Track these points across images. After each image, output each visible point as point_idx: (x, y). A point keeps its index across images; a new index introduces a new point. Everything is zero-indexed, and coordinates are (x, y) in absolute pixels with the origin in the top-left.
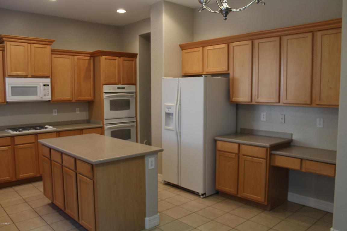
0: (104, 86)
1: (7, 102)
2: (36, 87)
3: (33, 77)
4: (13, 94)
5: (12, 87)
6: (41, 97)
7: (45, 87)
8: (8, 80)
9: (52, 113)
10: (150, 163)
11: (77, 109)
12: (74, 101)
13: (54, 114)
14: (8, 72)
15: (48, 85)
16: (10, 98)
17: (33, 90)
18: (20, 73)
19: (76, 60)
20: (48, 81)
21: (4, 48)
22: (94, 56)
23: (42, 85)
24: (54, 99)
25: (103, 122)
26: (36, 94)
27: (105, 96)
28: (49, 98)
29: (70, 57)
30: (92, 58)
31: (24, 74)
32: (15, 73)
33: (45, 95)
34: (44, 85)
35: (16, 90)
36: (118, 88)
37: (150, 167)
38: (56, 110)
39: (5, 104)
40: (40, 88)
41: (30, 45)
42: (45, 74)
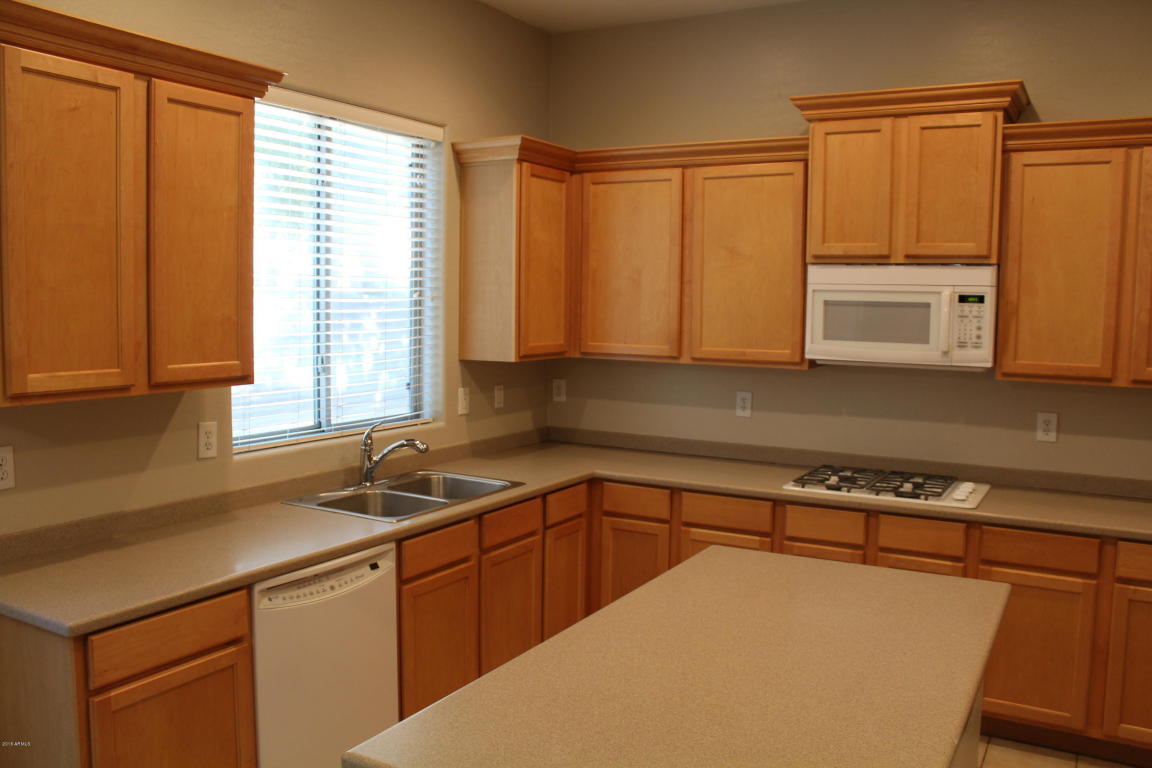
1: (813, 363)
2: (927, 306)
3: (915, 260)
4: (827, 336)
5: (826, 303)
6: (945, 353)
7: (966, 306)
8: (815, 273)
9: (1033, 427)
12: (1121, 382)
13: (1040, 436)
14: (814, 248)
15: (981, 299)
16: (818, 348)
17: (910, 319)
18: (857, 248)
20: (982, 279)
21: (807, 147)
23: (946, 296)
24: (1009, 366)
26: (923, 337)
28: (980, 356)
29: (1118, 154)
31: (873, 248)
32: (836, 248)
33: (962, 345)
34: (963, 299)
35: (846, 317)
38: (1053, 418)
39: (805, 367)
40: (943, 310)
41: (903, 122)
42: (970, 248)
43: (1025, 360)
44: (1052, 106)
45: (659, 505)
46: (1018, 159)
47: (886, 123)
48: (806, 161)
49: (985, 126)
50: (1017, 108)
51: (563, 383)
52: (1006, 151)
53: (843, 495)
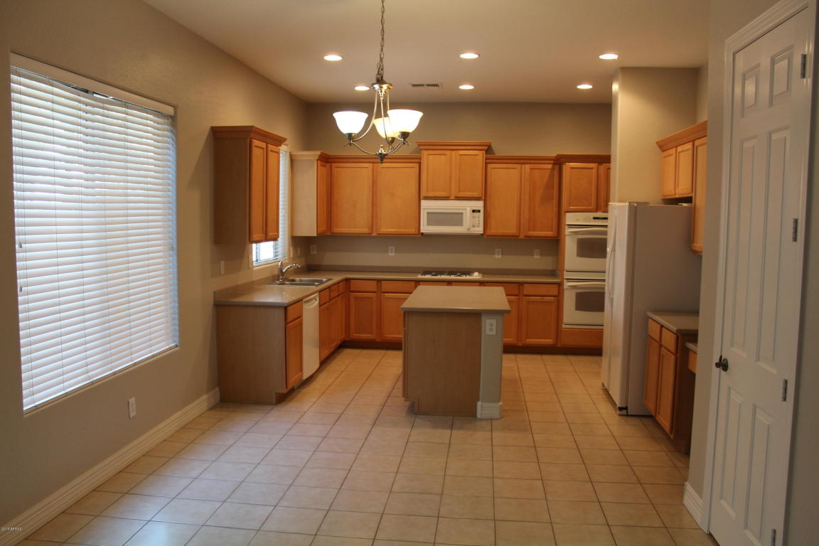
0: (567, 214)
1: (422, 234)
2: (462, 214)
3: (458, 198)
4: (429, 223)
5: (428, 213)
6: (469, 229)
7: (475, 214)
8: (424, 203)
9: (494, 254)
10: (488, 327)
11: (536, 251)
12: (521, 237)
13: (497, 257)
14: (423, 193)
15: (479, 211)
16: (426, 228)
17: (456, 218)
18: (439, 194)
19: (528, 170)
20: (479, 205)
21: (420, 159)
22: (559, 161)
23: (469, 210)
24: (489, 233)
25: (563, 275)
26: (460, 223)
27: (568, 231)
28: (479, 230)
29: (518, 166)
30: (557, 167)
31: (444, 194)
32: (431, 194)
33: (474, 226)
34: (474, 211)
35: (435, 218)
36: (594, 218)
37: (488, 332)
38: (500, 250)
39: (420, 236)
40: (468, 215)
41: (454, 152)
42: (476, 194)
43: (493, 230)
44: (500, 150)
45: (373, 286)
46: (490, 166)
47: (448, 152)
48: (420, 163)
49: (480, 155)
50: (489, 150)
51: (315, 246)
52: (486, 163)
53: (439, 277)
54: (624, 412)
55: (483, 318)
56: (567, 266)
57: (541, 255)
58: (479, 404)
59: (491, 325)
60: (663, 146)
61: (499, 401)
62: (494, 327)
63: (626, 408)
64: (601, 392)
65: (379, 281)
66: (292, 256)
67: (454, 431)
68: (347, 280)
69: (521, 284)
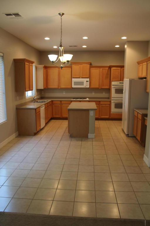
0: (112, 82)
2: (83, 82)
3: (82, 78)
4: (74, 85)
5: (74, 82)
6: (85, 86)
8: (73, 79)
9: (92, 93)
10: (91, 113)
11: (104, 92)
12: (100, 88)
13: (93, 94)
14: (73, 77)
16: (73, 86)
17: (82, 83)
18: (77, 77)
19: (101, 70)
20: (88, 79)
21: (72, 67)
22: (110, 67)
23: (85, 81)
24: (91, 87)
25: (111, 99)
26: (83, 85)
27: (113, 86)
28: (88, 86)
29: (99, 69)
30: (109, 69)
31: (78, 77)
32: (75, 77)
33: (87, 85)
34: (87, 81)
35: (76, 83)
36: (120, 83)
37: (91, 115)
38: (94, 92)
39: (72, 88)
40: (85, 82)
41: (81, 65)
42: (87, 77)
44: (94, 65)
45: (59, 102)
46: (91, 69)
47: (79, 65)
48: (72, 68)
49: (88, 66)
50: (91, 64)
51: (43, 92)
52: (90, 68)
53: (77, 100)
54: (128, 136)
55: (90, 111)
56: (112, 96)
57: (105, 93)
58: (89, 134)
59: (92, 113)
60: (139, 63)
61: (94, 133)
62: (93, 114)
63: (128, 135)
64: (122, 130)
65: (61, 101)
66: (37, 94)
67: (82, 142)
68: (52, 101)
69: (100, 101)
